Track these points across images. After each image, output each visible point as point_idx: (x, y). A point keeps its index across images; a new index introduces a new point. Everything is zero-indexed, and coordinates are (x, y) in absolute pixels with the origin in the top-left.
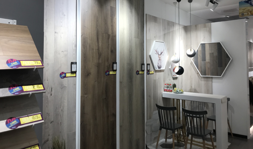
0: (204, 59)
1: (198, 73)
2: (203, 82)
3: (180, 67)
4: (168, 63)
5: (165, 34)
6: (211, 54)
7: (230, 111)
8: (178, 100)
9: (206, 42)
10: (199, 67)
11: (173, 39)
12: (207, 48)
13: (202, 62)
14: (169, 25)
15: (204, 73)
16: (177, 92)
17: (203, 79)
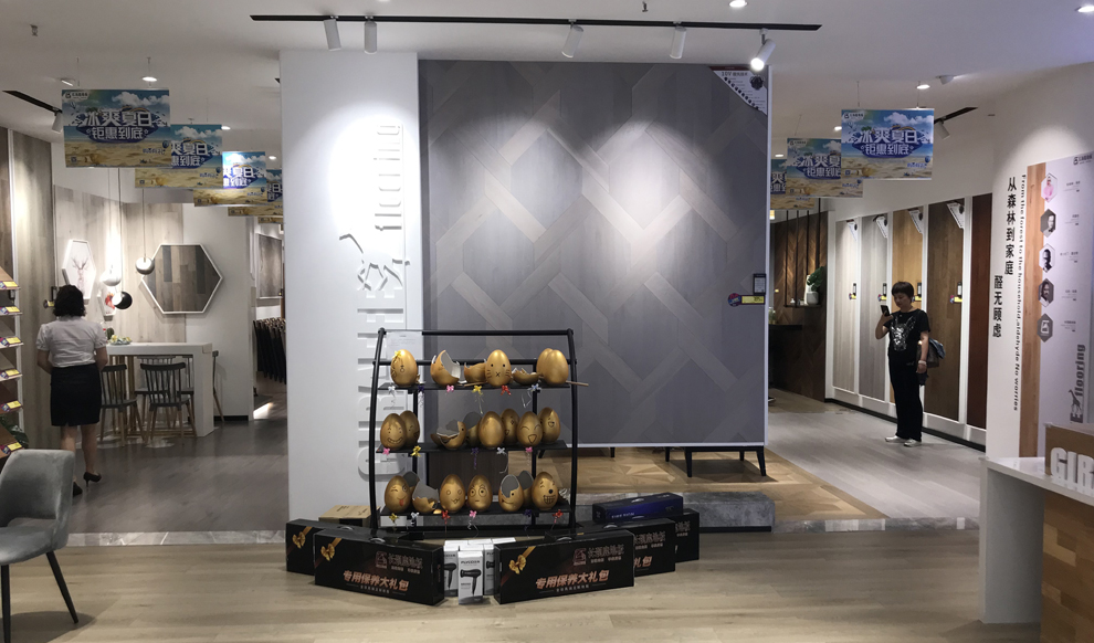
0: (168, 277)
1: (156, 307)
2: (166, 326)
3: (123, 293)
4: (96, 287)
5: (87, 225)
6: (184, 268)
7: (218, 375)
8: (122, 357)
9: (173, 242)
10: (158, 294)
11: (102, 233)
12: (175, 255)
13: (165, 284)
14: (95, 204)
15: (168, 306)
16: (119, 343)
17: (166, 319)
